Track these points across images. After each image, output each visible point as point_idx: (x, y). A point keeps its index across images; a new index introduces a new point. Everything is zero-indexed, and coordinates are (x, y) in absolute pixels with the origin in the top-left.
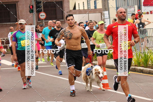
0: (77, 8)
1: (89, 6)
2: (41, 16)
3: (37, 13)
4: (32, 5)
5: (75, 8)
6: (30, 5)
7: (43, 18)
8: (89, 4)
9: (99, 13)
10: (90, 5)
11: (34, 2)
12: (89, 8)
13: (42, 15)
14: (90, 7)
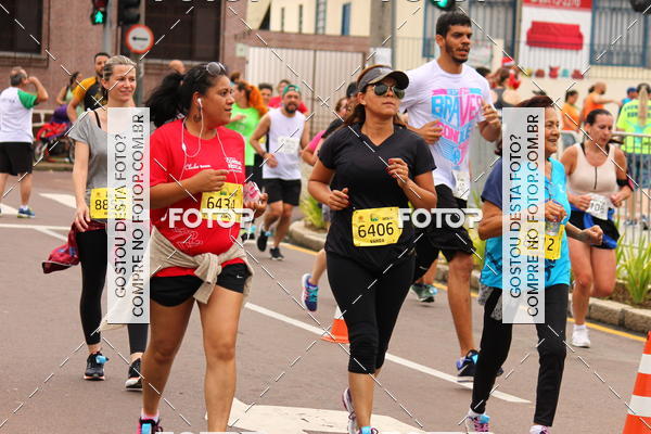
0: (275, 25)
1: (321, 24)
2: (135, 39)
5: (265, 24)
7: (139, 49)
8: (321, 16)
9: (358, 52)
10: (324, 19)
12: (321, 31)
13: (138, 36)
14: (324, 28)
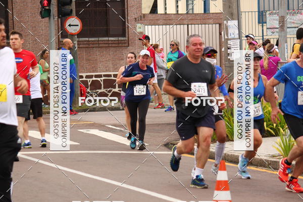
0: (160, 10)
1: (190, 7)
3: (59, 17)
5: (154, 9)
7: (73, 32)
9: (216, 24)
10: (193, 4)
12: (191, 12)
14: (193, 9)
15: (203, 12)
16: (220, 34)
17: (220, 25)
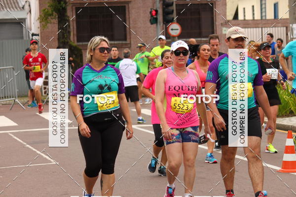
0: (241, 17)
1: (264, 14)
2: (172, 30)
3: (164, 23)
4: (155, 9)
5: (236, 16)
6: (151, 9)
7: (175, 34)
8: (264, 10)
9: (284, 27)
10: (265, 12)
11: (159, 3)
12: (264, 18)
13: (173, 28)
14: (265, 16)
15: (273, 18)
16: (287, 34)
17: (287, 28)
